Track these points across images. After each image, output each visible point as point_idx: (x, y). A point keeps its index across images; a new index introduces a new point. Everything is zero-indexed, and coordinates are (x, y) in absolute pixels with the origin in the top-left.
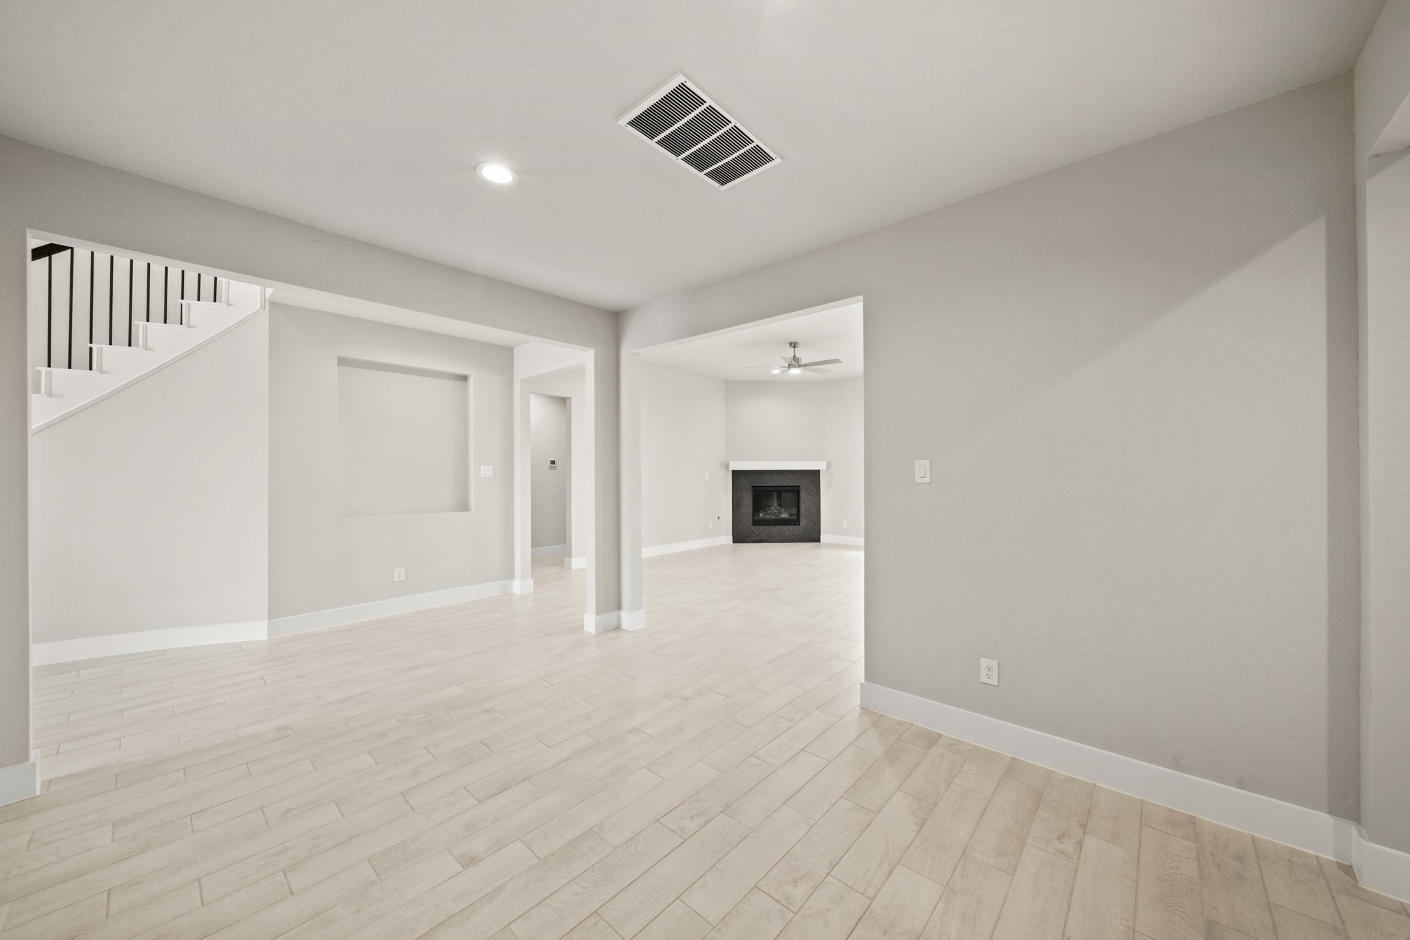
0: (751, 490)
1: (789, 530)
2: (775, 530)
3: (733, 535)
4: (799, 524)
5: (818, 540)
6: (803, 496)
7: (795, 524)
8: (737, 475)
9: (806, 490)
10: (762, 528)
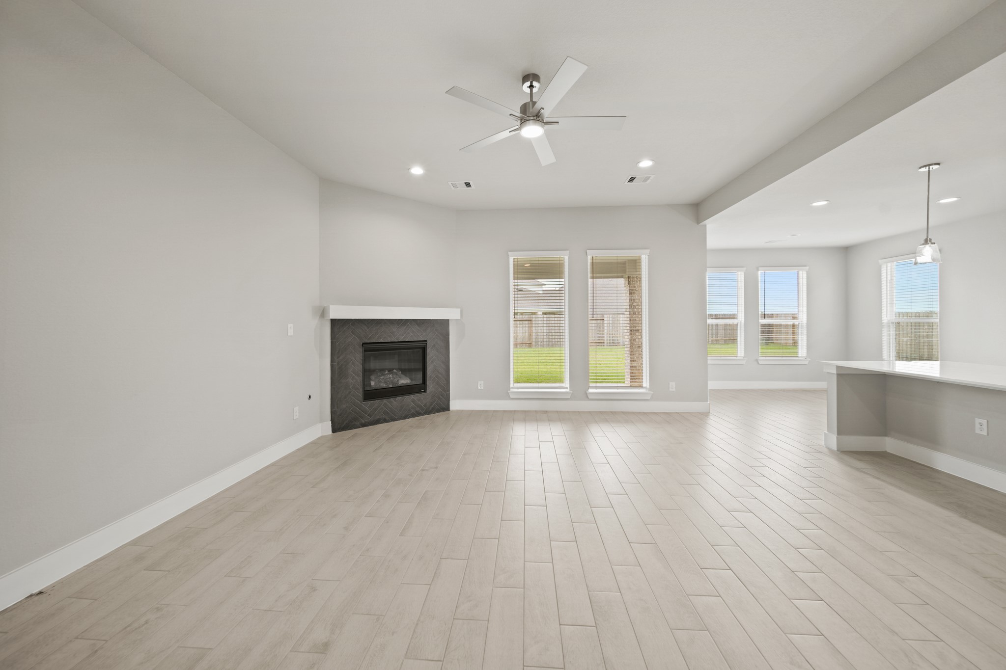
0: (361, 349)
1: (413, 401)
2: (395, 403)
3: (332, 420)
4: (425, 391)
5: (447, 408)
6: (431, 353)
7: (420, 392)
8: (337, 325)
9: (434, 346)
10: (376, 403)
